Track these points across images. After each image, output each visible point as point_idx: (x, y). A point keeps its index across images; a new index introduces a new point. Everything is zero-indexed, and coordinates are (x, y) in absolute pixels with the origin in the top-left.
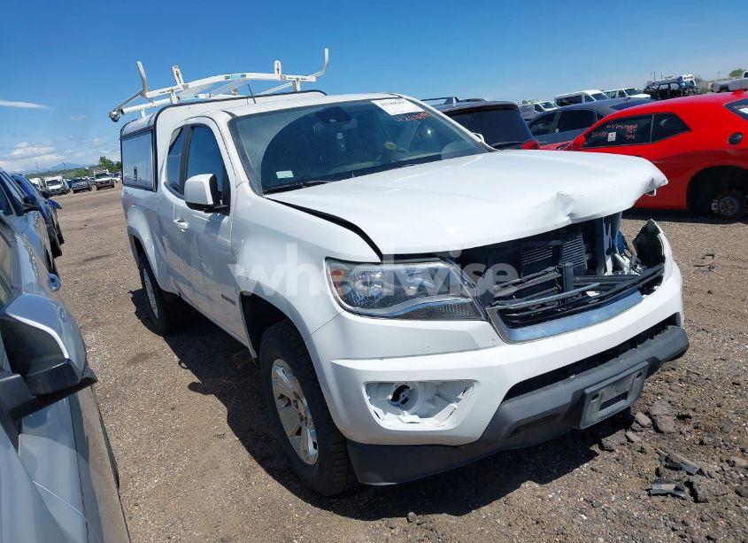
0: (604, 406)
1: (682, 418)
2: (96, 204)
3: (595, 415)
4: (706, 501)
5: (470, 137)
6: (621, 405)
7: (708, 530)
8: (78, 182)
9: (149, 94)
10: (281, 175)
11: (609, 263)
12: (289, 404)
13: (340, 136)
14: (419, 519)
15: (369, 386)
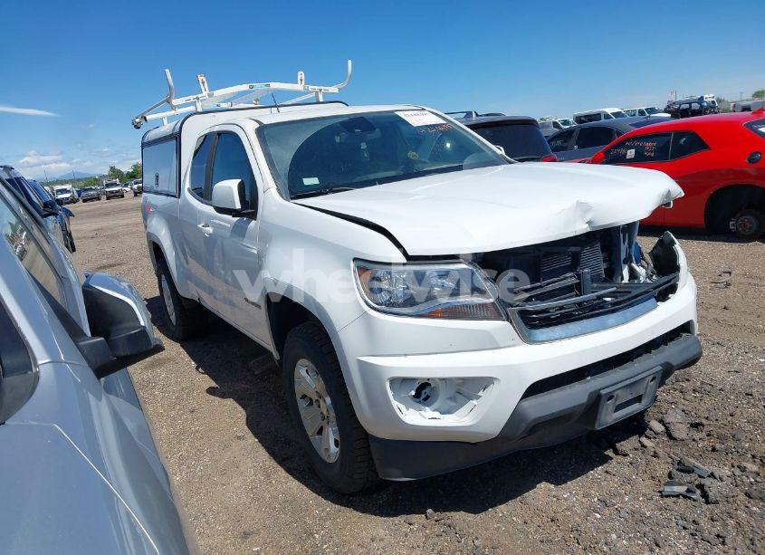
0: (618, 408)
1: (695, 426)
2: (106, 214)
3: (609, 416)
4: (716, 502)
5: (491, 149)
6: (636, 408)
7: (718, 528)
8: (89, 190)
9: (175, 102)
10: (308, 181)
11: (626, 272)
12: (311, 403)
13: (364, 146)
14: (437, 516)
15: (393, 381)
